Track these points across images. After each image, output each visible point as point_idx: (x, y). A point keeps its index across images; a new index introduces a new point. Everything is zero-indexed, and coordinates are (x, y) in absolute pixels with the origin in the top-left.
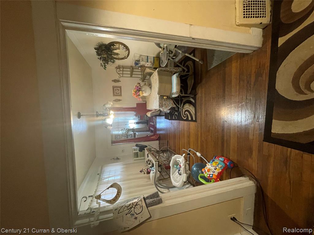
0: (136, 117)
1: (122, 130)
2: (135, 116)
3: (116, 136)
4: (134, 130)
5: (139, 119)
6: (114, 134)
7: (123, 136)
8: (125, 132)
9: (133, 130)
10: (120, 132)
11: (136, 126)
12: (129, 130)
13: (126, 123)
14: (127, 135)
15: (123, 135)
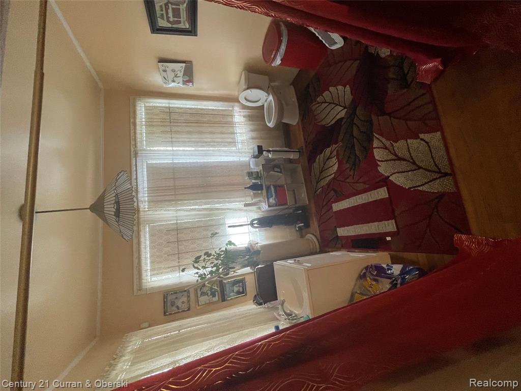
0: (255, 196)
1: (197, 260)
2: (251, 192)
3: (169, 298)
4: (257, 252)
5: (272, 200)
6: (159, 287)
7: (203, 294)
8: (211, 272)
9: (250, 255)
10: (190, 276)
11: (260, 238)
12: (230, 258)
13: (210, 229)
14: (222, 285)
15: (204, 285)
